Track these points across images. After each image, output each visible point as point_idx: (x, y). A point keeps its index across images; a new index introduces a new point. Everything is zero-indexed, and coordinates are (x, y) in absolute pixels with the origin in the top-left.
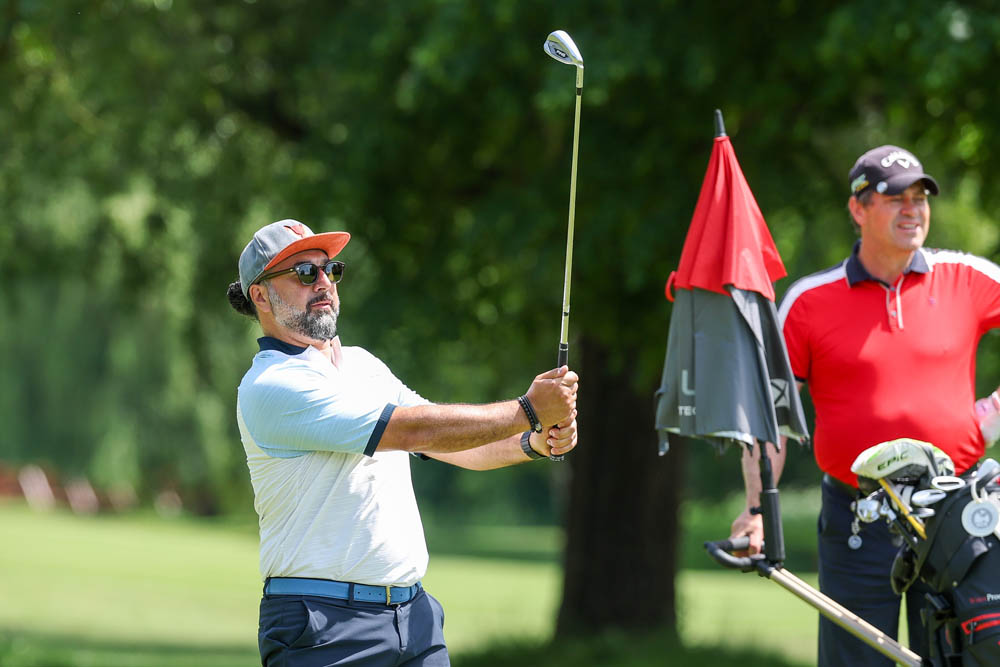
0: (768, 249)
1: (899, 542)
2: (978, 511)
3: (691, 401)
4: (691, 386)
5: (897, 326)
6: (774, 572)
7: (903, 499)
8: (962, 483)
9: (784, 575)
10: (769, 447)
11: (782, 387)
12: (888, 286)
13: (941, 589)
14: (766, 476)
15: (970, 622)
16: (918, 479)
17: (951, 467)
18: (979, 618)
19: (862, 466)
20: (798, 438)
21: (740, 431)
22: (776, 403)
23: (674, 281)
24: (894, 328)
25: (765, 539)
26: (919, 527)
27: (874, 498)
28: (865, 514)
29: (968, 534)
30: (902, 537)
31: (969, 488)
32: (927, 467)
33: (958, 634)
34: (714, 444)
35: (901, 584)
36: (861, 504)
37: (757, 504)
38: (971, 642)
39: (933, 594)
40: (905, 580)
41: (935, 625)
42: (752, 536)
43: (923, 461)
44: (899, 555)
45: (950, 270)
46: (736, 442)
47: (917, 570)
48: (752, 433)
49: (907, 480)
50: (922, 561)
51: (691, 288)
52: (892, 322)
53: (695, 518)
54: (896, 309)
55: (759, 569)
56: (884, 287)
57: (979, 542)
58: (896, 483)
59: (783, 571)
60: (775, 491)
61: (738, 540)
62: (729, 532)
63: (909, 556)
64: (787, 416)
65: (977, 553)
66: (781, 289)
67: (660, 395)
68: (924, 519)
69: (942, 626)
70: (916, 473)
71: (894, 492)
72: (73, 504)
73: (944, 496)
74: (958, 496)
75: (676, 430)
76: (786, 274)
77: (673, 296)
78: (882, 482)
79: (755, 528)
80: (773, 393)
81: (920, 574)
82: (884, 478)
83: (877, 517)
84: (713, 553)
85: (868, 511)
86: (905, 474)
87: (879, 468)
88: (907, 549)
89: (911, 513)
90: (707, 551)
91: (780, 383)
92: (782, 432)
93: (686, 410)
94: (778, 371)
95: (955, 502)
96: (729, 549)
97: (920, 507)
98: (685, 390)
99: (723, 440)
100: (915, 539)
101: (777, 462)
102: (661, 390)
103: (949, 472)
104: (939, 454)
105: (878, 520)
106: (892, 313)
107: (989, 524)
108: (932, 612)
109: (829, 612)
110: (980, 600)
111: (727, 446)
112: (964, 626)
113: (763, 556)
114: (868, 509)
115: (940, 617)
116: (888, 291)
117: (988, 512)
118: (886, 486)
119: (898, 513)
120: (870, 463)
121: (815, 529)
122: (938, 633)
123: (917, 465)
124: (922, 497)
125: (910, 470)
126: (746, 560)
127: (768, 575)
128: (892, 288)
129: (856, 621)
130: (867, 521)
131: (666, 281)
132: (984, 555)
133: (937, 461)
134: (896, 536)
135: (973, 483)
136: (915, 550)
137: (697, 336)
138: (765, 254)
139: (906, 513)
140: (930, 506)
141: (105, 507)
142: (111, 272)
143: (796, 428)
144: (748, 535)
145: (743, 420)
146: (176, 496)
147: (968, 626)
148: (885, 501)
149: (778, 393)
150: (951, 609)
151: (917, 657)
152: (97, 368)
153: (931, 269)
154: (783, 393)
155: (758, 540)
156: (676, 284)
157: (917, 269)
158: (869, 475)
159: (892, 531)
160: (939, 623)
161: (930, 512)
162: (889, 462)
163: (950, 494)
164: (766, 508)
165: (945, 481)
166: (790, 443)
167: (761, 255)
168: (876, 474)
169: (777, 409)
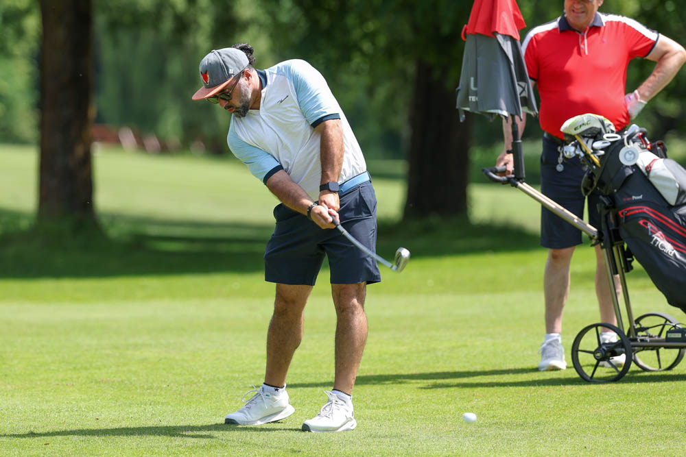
0: (516, 13)
1: (586, 168)
2: (628, 152)
3: (476, 94)
4: (476, 85)
5: (585, 53)
6: (520, 184)
7: (588, 146)
8: (619, 137)
9: (525, 186)
10: (517, 118)
11: (523, 86)
12: (580, 32)
13: (608, 194)
14: (515, 133)
15: (623, 211)
16: (596, 135)
17: (614, 129)
18: (628, 209)
19: (566, 128)
20: (532, 113)
21: (501, 109)
22: (520, 94)
23: (466, 30)
24: (583, 54)
25: (514, 167)
26: (596, 160)
27: (572, 145)
28: (568, 154)
29: (622, 164)
30: (587, 166)
31: (623, 140)
32: (601, 129)
33: (617, 217)
34: (487, 116)
35: (586, 191)
36: (566, 148)
37: (510, 148)
38: (624, 221)
39: (603, 196)
40: (589, 188)
41: (604, 212)
42: (508, 165)
43: (599, 125)
44: (586, 175)
45: (614, 24)
46: (499, 115)
47: (595, 184)
48: (507, 111)
49: (590, 135)
50: (598, 178)
51: (476, 34)
52: (582, 51)
53: (477, 155)
54: (584, 45)
55: (512, 182)
56: (577, 33)
57: (628, 169)
58: (584, 137)
59: (524, 183)
60: (520, 141)
61: (500, 167)
62: (496, 163)
63: (591, 176)
64: (526, 102)
65: (627, 175)
66: (523, 34)
67: (459, 90)
68: (599, 156)
69: (609, 213)
70: (595, 132)
71: (583, 142)
72: (147, 148)
73: (609, 144)
74: (617, 144)
75: (468, 109)
76: (526, 26)
77: (465, 37)
78: (577, 137)
79: (509, 161)
80: (519, 89)
81: (597, 186)
82: (578, 135)
83: (574, 155)
84: (487, 174)
85: (570, 152)
86: (589, 132)
87: (575, 129)
88: (590, 172)
89: (592, 153)
90: (484, 173)
91: (523, 84)
92: (523, 110)
93: (473, 98)
94: (522, 77)
95: (616, 147)
96: (496, 172)
97: (597, 150)
98: (472, 87)
99: (492, 114)
100: (594, 167)
101: (521, 126)
102: (459, 88)
103: (612, 132)
104: (607, 122)
105: (575, 157)
106: (582, 46)
107: (634, 159)
108: (603, 205)
109: (546, 204)
110: (628, 199)
111: (494, 118)
112: (620, 213)
113: (513, 176)
114: (570, 151)
115: (607, 208)
116: (580, 35)
117: (633, 153)
118: (579, 139)
119: (585, 153)
120: (570, 126)
121: (539, 161)
122: (607, 217)
123: (596, 128)
124: (598, 145)
125: (592, 130)
126: (505, 178)
127: (516, 186)
128: (582, 34)
129: (563, 210)
130: (569, 157)
131: (461, 30)
132: (631, 175)
133: (606, 125)
134: (584, 165)
135: (625, 137)
136: (595, 173)
137: (478, 59)
138: (514, 15)
139: (590, 153)
140: (602, 149)
141: (164, 150)
142: (168, 25)
143: (531, 108)
144: (505, 164)
145: (503, 104)
146: (202, 144)
147: (622, 213)
148: (578, 147)
149: (521, 89)
150: (613, 204)
151: (595, 229)
152: (160, 75)
153: (604, 24)
154: (524, 89)
155: (511, 167)
156: (467, 31)
157: (597, 24)
158: (570, 133)
159: (582, 163)
160: (607, 211)
161: (602, 152)
162: (580, 126)
163: (613, 143)
164: (515, 151)
165: (610, 137)
166: (528, 116)
167: (512, 17)
168: (574, 132)
169: (521, 98)
